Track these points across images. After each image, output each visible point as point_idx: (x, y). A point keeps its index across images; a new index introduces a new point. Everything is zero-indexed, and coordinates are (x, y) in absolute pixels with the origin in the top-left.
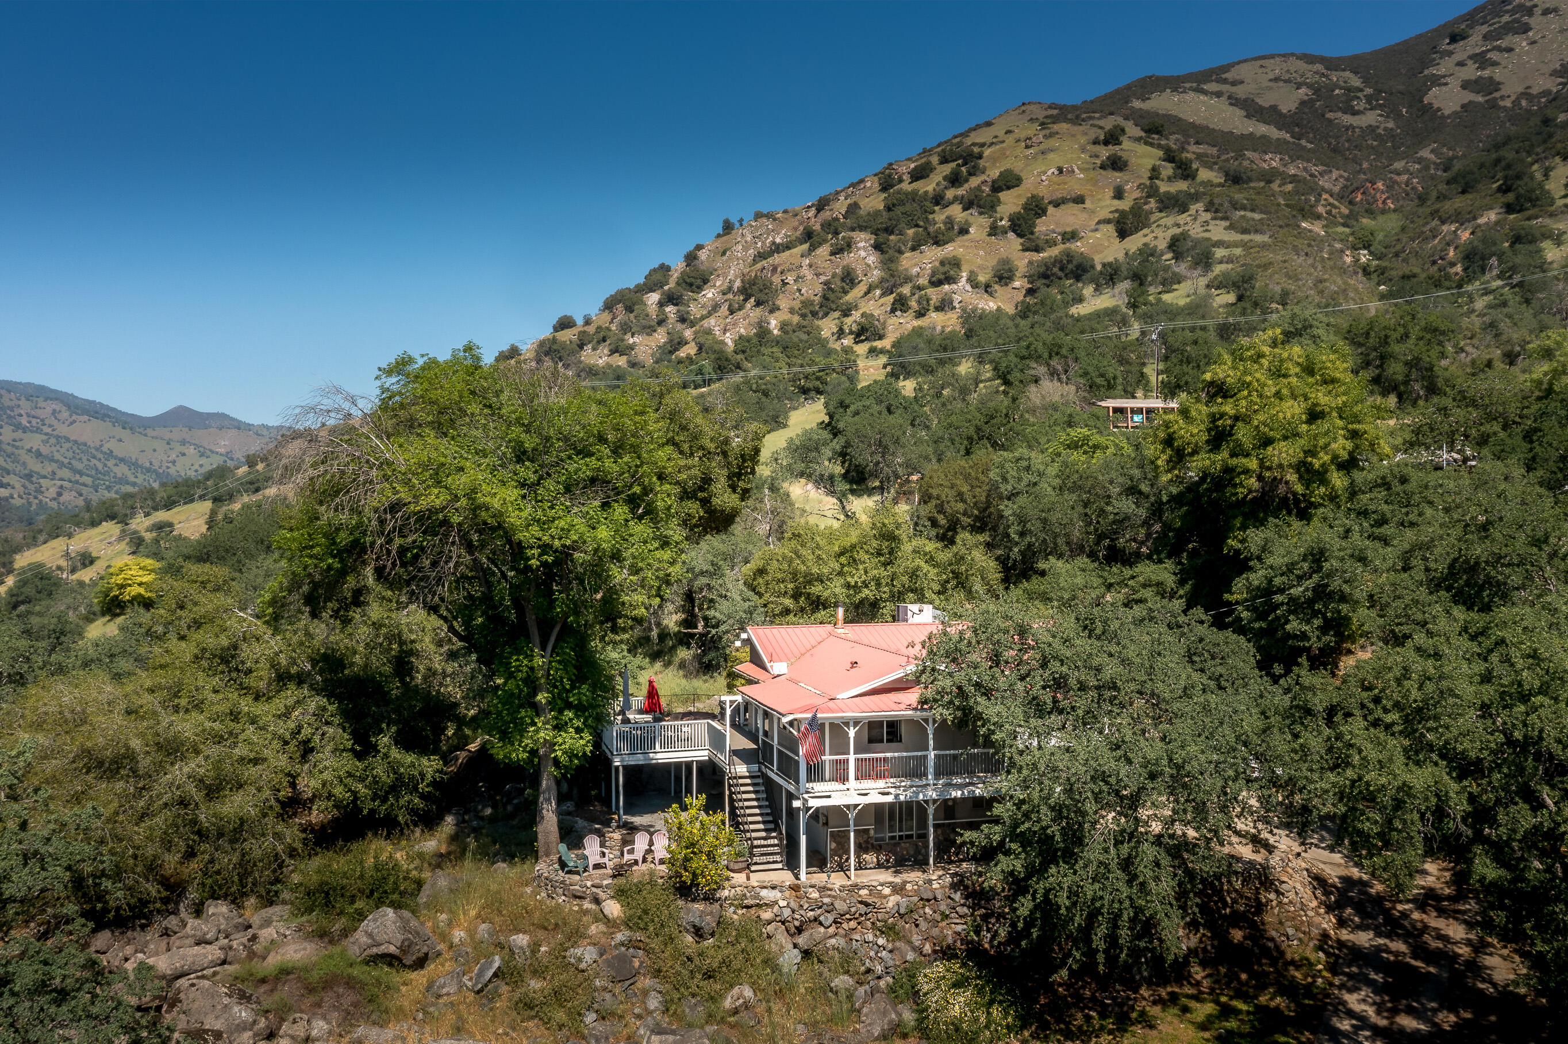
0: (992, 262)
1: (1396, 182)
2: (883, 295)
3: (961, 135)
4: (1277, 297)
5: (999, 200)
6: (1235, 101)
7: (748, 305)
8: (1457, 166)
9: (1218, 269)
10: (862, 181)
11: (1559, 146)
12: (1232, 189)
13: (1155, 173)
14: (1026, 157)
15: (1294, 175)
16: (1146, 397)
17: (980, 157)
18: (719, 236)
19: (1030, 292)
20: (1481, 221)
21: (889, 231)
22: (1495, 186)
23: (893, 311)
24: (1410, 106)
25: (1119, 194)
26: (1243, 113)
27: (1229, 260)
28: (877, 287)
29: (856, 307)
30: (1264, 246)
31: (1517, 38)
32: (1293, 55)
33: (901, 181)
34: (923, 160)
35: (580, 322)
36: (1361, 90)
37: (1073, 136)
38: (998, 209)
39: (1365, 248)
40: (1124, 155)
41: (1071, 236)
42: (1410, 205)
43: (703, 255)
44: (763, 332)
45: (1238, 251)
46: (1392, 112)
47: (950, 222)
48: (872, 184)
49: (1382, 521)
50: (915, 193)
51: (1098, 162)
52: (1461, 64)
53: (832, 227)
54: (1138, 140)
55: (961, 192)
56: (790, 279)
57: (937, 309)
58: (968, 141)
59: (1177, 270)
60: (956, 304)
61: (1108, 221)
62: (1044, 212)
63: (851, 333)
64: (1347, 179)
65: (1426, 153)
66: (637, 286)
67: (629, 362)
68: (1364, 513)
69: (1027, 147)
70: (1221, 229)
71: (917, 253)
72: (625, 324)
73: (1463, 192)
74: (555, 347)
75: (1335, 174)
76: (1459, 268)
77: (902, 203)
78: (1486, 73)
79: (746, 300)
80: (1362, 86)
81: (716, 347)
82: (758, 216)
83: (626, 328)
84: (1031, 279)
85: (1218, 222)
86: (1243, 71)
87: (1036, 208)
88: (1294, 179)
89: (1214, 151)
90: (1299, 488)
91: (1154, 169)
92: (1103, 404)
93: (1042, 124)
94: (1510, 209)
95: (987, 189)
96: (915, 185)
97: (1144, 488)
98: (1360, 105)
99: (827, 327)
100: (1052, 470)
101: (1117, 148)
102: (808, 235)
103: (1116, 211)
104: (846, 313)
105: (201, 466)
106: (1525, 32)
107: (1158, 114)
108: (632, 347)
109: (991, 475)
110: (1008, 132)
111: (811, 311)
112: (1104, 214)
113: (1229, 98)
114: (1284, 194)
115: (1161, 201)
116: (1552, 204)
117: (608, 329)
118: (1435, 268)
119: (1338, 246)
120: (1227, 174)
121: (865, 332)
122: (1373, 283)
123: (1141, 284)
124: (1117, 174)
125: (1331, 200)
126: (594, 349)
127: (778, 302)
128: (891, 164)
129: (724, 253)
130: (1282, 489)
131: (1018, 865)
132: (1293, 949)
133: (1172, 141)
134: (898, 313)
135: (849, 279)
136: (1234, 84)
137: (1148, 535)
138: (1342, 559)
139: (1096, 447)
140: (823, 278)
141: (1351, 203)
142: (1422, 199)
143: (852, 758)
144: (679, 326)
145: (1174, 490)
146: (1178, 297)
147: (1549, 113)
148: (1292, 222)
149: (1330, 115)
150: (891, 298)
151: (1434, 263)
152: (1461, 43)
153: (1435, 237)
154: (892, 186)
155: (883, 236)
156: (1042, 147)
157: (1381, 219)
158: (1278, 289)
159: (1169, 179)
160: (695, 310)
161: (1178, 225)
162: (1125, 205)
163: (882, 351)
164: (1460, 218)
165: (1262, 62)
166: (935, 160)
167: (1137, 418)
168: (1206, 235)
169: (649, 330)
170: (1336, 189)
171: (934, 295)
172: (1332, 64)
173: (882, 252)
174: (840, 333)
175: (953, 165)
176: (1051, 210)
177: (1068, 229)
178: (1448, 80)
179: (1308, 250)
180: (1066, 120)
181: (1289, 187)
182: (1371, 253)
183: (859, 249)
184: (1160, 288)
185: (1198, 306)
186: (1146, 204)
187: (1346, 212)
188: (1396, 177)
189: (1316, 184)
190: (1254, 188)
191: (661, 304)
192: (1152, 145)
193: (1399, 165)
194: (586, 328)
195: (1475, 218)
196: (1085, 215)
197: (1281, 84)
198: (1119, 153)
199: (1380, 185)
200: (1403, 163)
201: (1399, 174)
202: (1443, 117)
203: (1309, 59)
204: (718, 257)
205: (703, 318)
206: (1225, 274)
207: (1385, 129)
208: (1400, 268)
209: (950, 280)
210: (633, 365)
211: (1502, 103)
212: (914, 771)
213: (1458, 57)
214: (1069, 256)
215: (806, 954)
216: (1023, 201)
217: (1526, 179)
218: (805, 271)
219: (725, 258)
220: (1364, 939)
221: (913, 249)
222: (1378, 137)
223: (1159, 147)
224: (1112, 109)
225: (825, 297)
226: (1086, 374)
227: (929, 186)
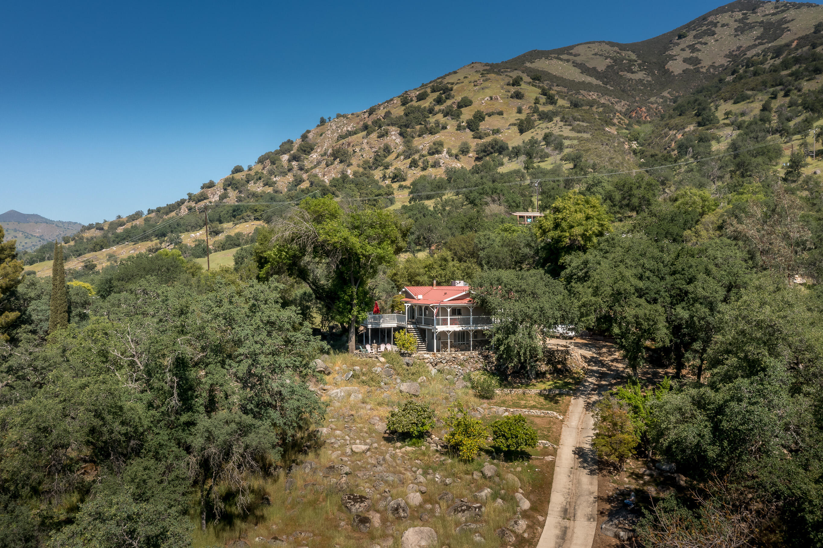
0: (459, 144)
1: (651, 108)
2: (405, 159)
3: (442, 77)
4: (591, 166)
5: (461, 112)
6: (576, 65)
7: (336, 162)
8: (680, 101)
9: (566, 151)
10: (392, 100)
11: (723, 95)
12: (574, 110)
13: (537, 101)
14: (474, 91)
15: (604, 103)
16: (533, 211)
17: (452, 90)
18: (318, 126)
19: (478, 159)
20: (686, 130)
21: (407, 126)
22: (694, 113)
23: (410, 167)
24: (659, 70)
25: (520, 111)
26: (580, 71)
27: (571, 146)
28: (401, 155)
29: (391, 165)
30: (587, 140)
31: (709, 38)
32: (604, 42)
33: (412, 100)
34: (423, 91)
35: (246, 168)
36: (636, 61)
37: (498, 81)
38: (461, 117)
39: (635, 140)
40: (522, 91)
41: (497, 131)
42: (657, 120)
43: (310, 135)
44: (344, 177)
45: (575, 142)
46: (650, 72)
47: (437, 123)
48: (397, 101)
49: (607, 252)
50: (419, 107)
51: (510, 94)
52: (683, 50)
53: (378, 123)
54: (529, 83)
55: (442, 107)
56: (357, 150)
57: (432, 166)
58: (445, 81)
59: (546, 151)
60: (441, 164)
61: (514, 125)
62: (483, 119)
63: (390, 177)
64: (629, 106)
65: (665, 94)
66: (276, 151)
67: (274, 190)
68: (601, 250)
69: (475, 86)
70: (568, 130)
71: (421, 138)
72: (271, 170)
73: (680, 115)
74: (234, 182)
75: (623, 103)
76: (676, 152)
77: (413, 112)
78: (695, 55)
79: (334, 160)
80: (636, 59)
81: (321, 183)
82: (338, 116)
83: (271, 173)
84: (477, 152)
85: (567, 127)
86: (580, 50)
87: (479, 117)
88: (603, 105)
89: (565, 90)
90: (582, 242)
91: (537, 99)
92: (515, 214)
93: (482, 74)
94: (699, 124)
95: (455, 106)
96: (419, 103)
97: (533, 244)
98: (635, 68)
99: (377, 174)
100: (498, 240)
101: (519, 87)
102: (366, 127)
103: (518, 119)
104: (386, 168)
105: (26, 243)
106: (713, 35)
107: (538, 70)
108: (275, 183)
109: (475, 241)
110: (465, 77)
111: (368, 166)
112: (513, 121)
113: (573, 62)
114: (598, 113)
115: (540, 115)
116: (718, 122)
117: (262, 173)
118: (666, 151)
119: (622, 140)
120: (571, 103)
121: (397, 177)
122: (638, 158)
123: (530, 158)
124: (519, 101)
125: (620, 116)
126: (255, 183)
127: (351, 161)
128: (406, 92)
129: (321, 135)
130: (577, 242)
131: (500, 336)
132: (574, 370)
133: (545, 85)
134: (413, 168)
135: (387, 150)
136: (575, 56)
137: (534, 261)
138: (593, 264)
139: (514, 231)
140: (374, 150)
141: (630, 117)
142: (662, 117)
143: (449, 318)
144: (299, 172)
145: (542, 244)
146: (547, 165)
147: (722, 76)
148: (601, 127)
149: (621, 73)
150: (409, 161)
151: (665, 149)
152: (684, 39)
153: (666, 136)
154: (407, 103)
155: (404, 129)
156: (482, 86)
157: (643, 126)
158: (592, 162)
159: (544, 104)
160: (307, 164)
161: (548, 128)
162: (523, 116)
163: (406, 187)
164: (678, 128)
165: (589, 45)
166: (429, 90)
167: (529, 220)
168: (561, 133)
169: (284, 174)
170: (624, 110)
171: (431, 159)
172: (623, 47)
173: (404, 137)
174: (384, 178)
175: (438, 93)
176: (487, 118)
177: (495, 128)
178: (677, 57)
179: (608, 142)
180: (494, 72)
181: (601, 109)
182: (638, 143)
183: (392, 135)
184: (539, 160)
185: (556, 170)
186: (533, 116)
187: (627, 122)
188: (651, 105)
189: (614, 108)
190: (584, 110)
191: (289, 161)
192: (535, 86)
193: (653, 99)
194: (250, 172)
195: (684, 128)
196: (503, 121)
197: (598, 56)
198: (520, 91)
199: (644, 109)
200: (655, 98)
201: (652, 104)
202: (674, 76)
203: (612, 44)
204: (318, 137)
205: (312, 168)
206: (569, 155)
207: (647, 81)
208: (650, 151)
209: (438, 152)
210: (276, 192)
211: (701, 70)
212: (466, 322)
213: (682, 46)
214: (496, 141)
215: (439, 371)
216: (473, 113)
217: (707, 111)
218: (365, 146)
219: (322, 137)
220: (595, 368)
221: (419, 136)
222: (644, 85)
223: (539, 87)
224: (516, 67)
225: (376, 159)
226: (507, 201)
227: (426, 104)
